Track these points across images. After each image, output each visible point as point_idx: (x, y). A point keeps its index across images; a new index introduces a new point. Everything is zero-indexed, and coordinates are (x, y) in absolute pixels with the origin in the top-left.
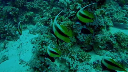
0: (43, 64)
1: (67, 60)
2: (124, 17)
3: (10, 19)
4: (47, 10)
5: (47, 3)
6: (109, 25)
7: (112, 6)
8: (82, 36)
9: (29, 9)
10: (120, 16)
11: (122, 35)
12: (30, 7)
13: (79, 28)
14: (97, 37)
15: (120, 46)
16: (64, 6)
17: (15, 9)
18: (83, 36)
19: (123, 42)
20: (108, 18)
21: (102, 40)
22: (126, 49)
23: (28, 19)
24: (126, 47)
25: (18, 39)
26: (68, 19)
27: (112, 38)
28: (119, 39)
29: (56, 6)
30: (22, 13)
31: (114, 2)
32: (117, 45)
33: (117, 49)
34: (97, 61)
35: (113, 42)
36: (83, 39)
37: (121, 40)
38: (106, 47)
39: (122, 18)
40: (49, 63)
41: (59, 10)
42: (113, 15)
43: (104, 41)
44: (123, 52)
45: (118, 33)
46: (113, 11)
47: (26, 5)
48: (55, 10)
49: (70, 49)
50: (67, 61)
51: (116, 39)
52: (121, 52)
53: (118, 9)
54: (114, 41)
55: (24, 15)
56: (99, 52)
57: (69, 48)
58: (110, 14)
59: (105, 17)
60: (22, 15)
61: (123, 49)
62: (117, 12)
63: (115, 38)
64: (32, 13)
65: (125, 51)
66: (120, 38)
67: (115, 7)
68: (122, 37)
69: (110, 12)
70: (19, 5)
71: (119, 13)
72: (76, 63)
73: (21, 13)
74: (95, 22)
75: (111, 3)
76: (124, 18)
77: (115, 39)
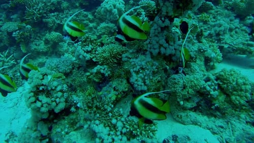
0: (47, 140)
1: (99, 133)
2: (247, 41)
3: (15, 46)
4: (91, 29)
5: (90, 16)
6: (210, 57)
7: (219, 18)
8: (141, 77)
9: (53, 26)
10: (238, 38)
11: (231, 75)
12: (54, 22)
13: (134, 60)
14: (173, 81)
15: (230, 104)
16: (111, 16)
17: (25, 27)
18: (143, 77)
19: (235, 92)
20: (211, 43)
21: (184, 87)
22: (245, 109)
23: (48, 47)
24: (244, 105)
25: (21, 86)
26: (114, 40)
27: (209, 83)
28: (225, 86)
29: (107, 21)
30: (39, 35)
31: (226, 11)
32: (223, 101)
33: (224, 109)
34: (172, 138)
35: (212, 93)
36: (143, 84)
37: (232, 89)
38: (197, 103)
39: (244, 44)
40: (59, 139)
41: (111, 28)
42: (221, 37)
43: (190, 90)
44: (239, 118)
45: (222, 71)
46: (222, 28)
47: (46, 18)
48: (105, 28)
49: (111, 106)
50: (98, 135)
51: (219, 85)
52: (234, 117)
53: (233, 24)
54: (214, 90)
55: (42, 40)
56: (181, 116)
57: (108, 105)
58: (214, 34)
59: (204, 41)
60: (38, 38)
61: (238, 110)
62: (231, 30)
63: (216, 82)
64: (58, 33)
65: (243, 116)
66: (227, 84)
67: (228, 20)
68: (233, 81)
69: (215, 31)
70: (33, 19)
71: (236, 32)
72: (119, 139)
73: (37, 36)
74: (173, 48)
75: (219, 12)
76: (246, 43)
77: (215, 84)
